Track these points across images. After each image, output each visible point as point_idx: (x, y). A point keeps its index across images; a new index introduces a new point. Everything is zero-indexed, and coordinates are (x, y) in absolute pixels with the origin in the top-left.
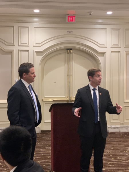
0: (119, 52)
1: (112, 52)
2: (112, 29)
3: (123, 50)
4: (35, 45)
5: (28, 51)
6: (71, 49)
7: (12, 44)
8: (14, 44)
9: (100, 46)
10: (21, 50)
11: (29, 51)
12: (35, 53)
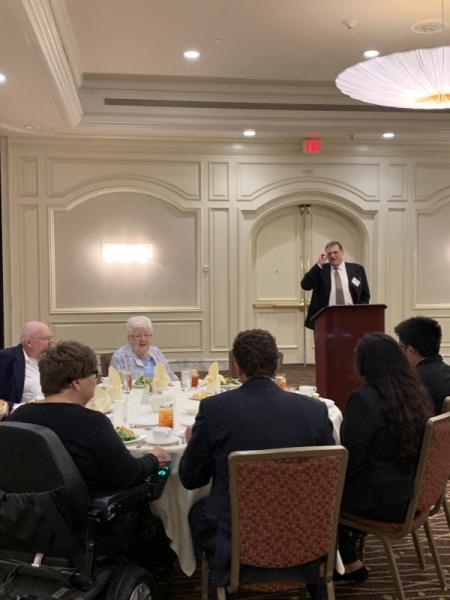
0: (403, 210)
1: (391, 210)
2: (391, 165)
3: (412, 207)
4: (240, 198)
5: (227, 210)
6: (308, 206)
7: (197, 198)
8: (200, 196)
9: (367, 198)
10: (214, 209)
11: (230, 211)
12: (241, 215)
